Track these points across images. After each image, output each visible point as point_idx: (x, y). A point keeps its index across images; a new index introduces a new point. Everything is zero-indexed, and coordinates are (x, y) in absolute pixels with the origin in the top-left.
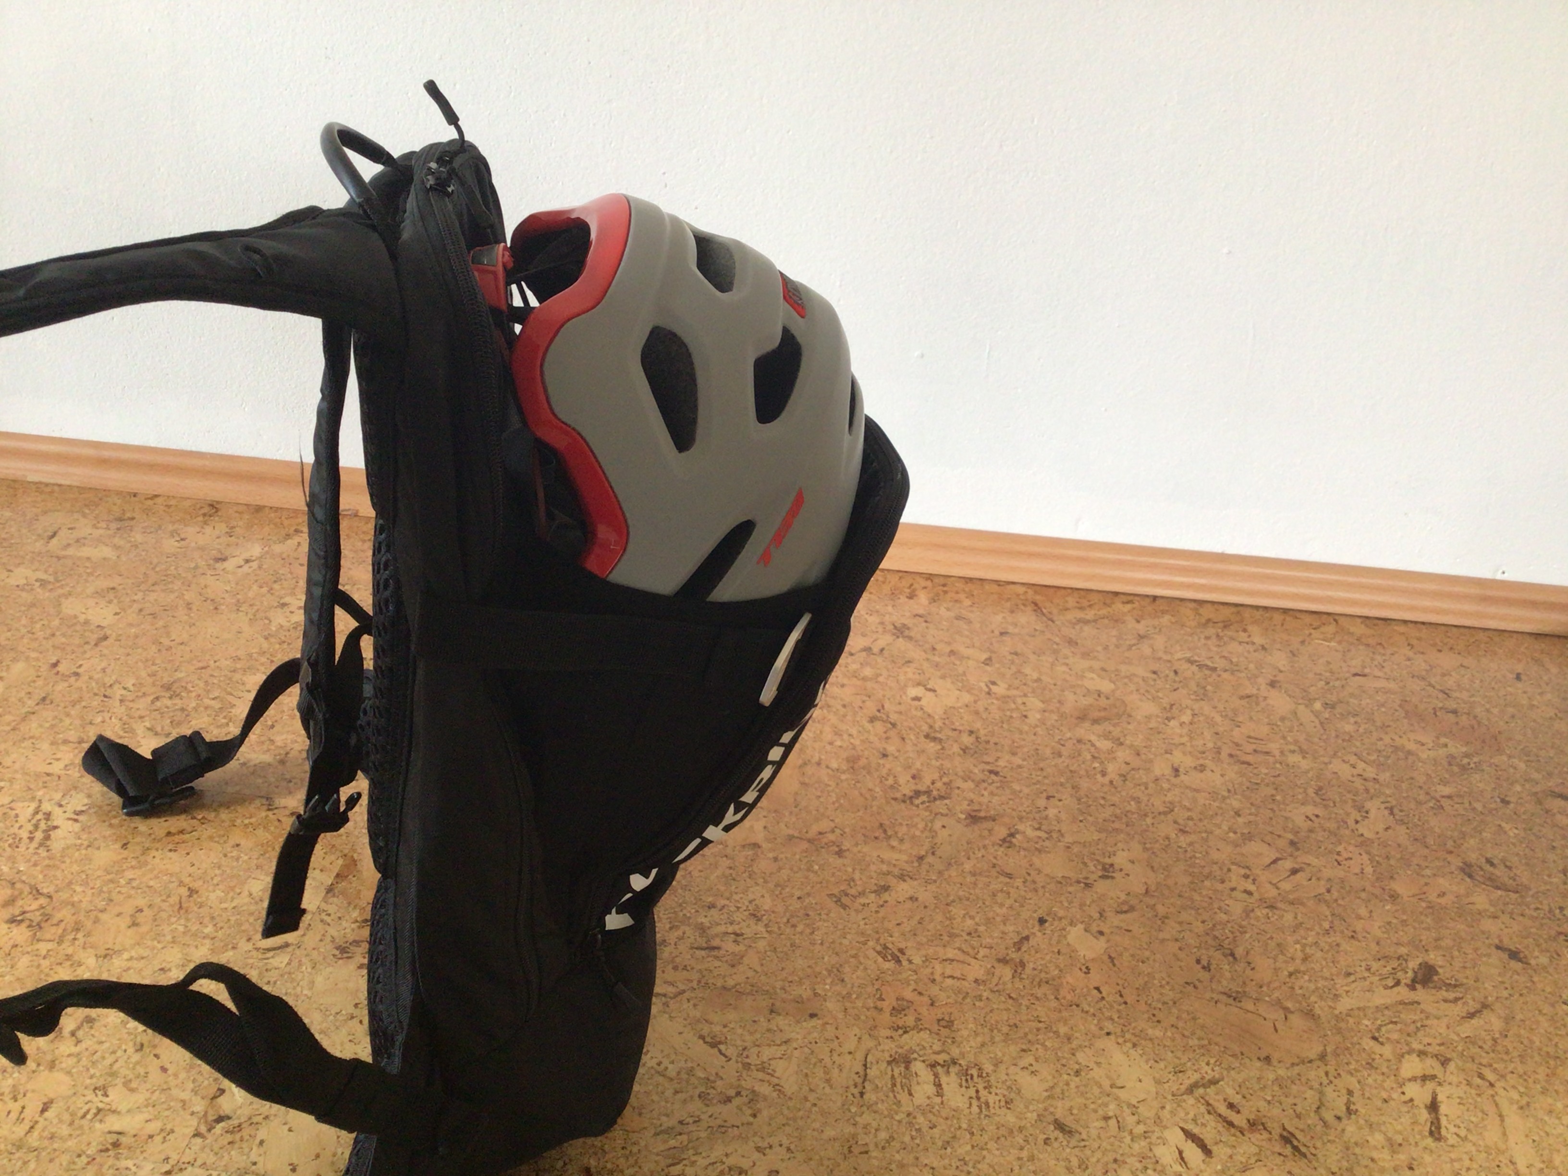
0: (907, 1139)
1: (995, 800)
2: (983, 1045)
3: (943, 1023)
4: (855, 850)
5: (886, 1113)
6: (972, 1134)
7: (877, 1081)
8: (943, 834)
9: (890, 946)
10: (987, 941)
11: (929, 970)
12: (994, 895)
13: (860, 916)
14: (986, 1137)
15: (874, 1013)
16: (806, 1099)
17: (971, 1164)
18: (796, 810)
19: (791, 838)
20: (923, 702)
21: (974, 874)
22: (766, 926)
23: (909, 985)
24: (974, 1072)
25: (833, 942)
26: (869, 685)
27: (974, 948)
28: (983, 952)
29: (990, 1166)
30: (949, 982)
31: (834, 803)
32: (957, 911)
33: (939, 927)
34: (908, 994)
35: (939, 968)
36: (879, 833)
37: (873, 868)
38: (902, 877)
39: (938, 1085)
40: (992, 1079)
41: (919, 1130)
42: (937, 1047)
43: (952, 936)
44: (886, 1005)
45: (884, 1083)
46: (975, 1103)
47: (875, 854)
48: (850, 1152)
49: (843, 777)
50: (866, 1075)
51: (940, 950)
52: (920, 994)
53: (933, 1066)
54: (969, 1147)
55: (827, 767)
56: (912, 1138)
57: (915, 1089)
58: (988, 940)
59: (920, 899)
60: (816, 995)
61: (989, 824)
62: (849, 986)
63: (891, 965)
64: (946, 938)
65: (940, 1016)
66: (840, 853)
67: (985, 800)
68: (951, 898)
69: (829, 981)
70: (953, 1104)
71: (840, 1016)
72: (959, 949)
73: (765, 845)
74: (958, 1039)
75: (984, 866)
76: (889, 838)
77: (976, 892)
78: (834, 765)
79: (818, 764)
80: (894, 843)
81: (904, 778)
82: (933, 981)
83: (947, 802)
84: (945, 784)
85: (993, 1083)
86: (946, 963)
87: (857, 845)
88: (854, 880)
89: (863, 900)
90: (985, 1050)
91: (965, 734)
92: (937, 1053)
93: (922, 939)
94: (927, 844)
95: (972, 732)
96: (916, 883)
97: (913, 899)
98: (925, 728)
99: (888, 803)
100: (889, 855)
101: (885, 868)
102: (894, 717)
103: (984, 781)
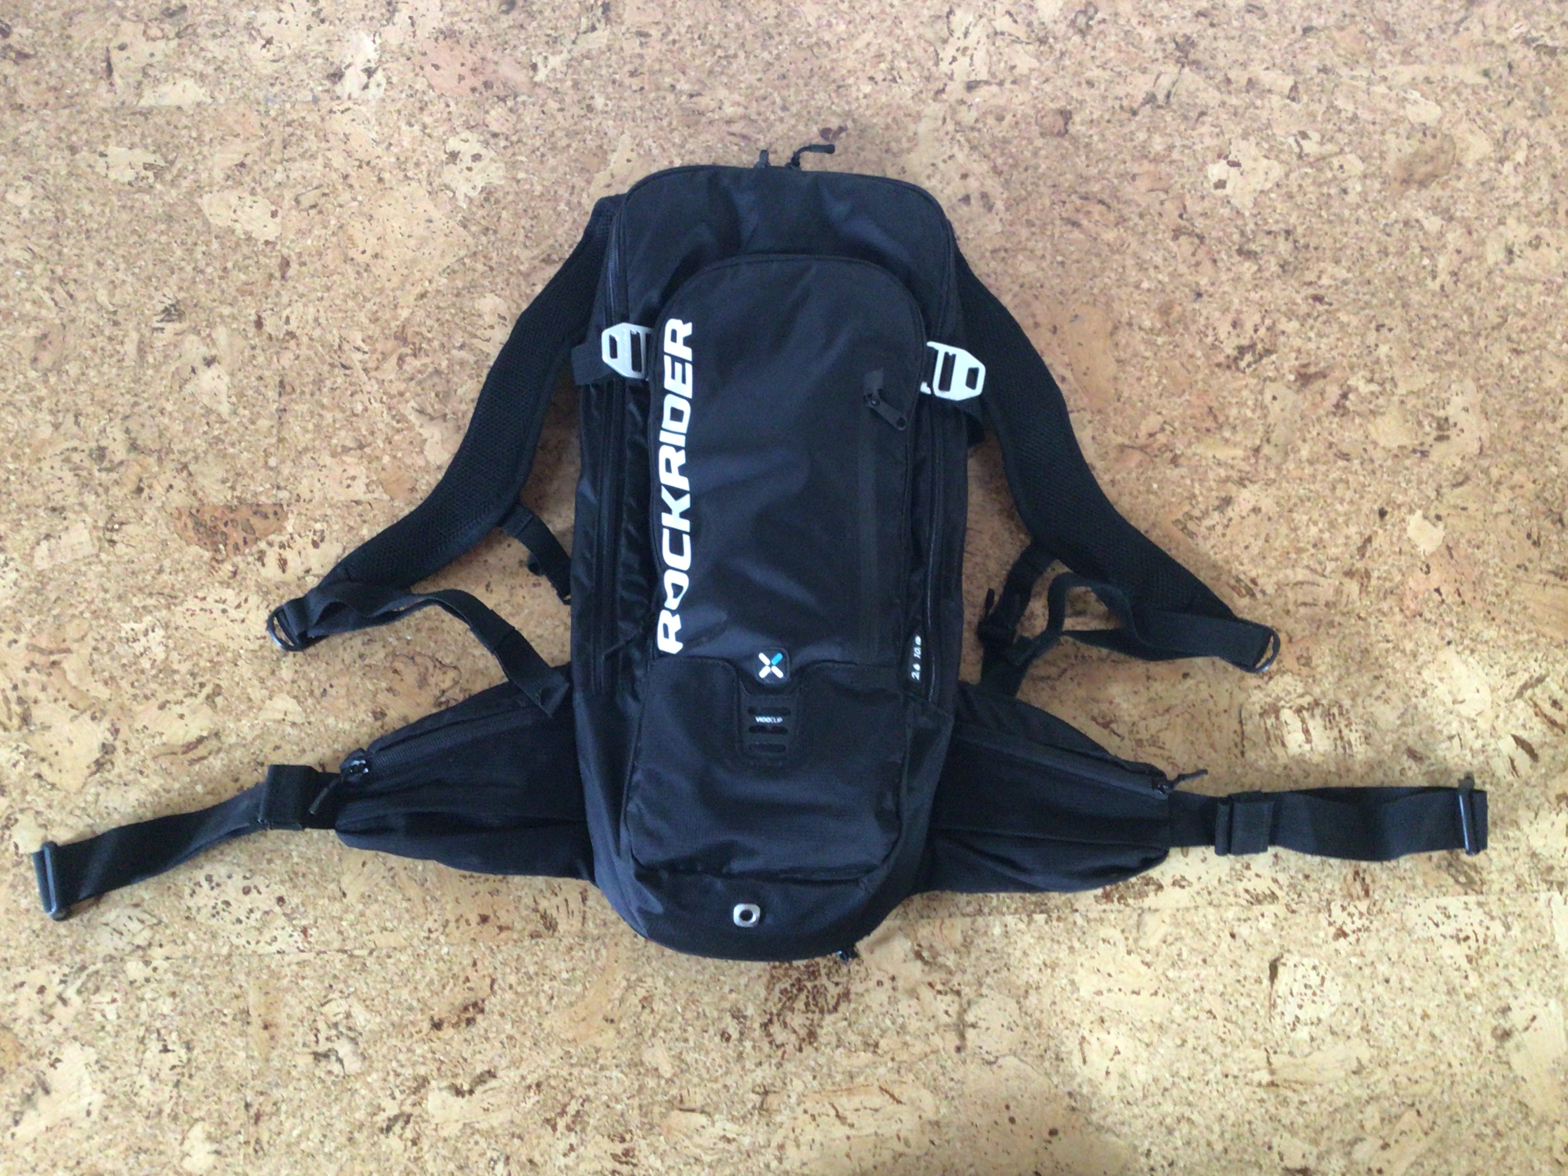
1: (1324, 343)
2: (1340, 679)
3: (1303, 661)
4: (1189, 452)
5: (1266, 768)
6: (1340, 776)
7: (1253, 738)
8: (1275, 408)
9: (1242, 577)
10: (1333, 551)
11: (1283, 600)
12: (1334, 488)
13: (1210, 544)
18: (1119, 405)
19: (1122, 448)
20: (1228, 190)
21: (1311, 463)
24: (1335, 710)
26: (1164, 168)
27: (1320, 563)
28: (1330, 566)
30: (1302, 610)
31: (1156, 385)
32: (1300, 518)
33: (1286, 543)
35: (1291, 595)
36: (1210, 423)
37: (1211, 475)
38: (1241, 482)
39: (1306, 732)
40: (1352, 715)
42: (1300, 690)
43: (1299, 551)
45: (1260, 738)
46: (1339, 743)
47: (1210, 455)
49: (1160, 341)
50: (1243, 733)
51: (1289, 572)
53: (1299, 711)
55: (1140, 328)
57: (1287, 739)
58: (1334, 550)
59: (1264, 510)
61: (1320, 383)
63: (1246, 601)
64: (1293, 556)
65: (1298, 653)
66: (1175, 461)
67: (1312, 346)
68: (1292, 501)
70: (1321, 749)
71: (1210, 671)
72: (1308, 567)
73: (1099, 464)
74: (1318, 677)
75: (1321, 448)
76: (1220, 427)
77: (1317, 487)
78: (1147, 324)
79: (1130, 324)
80: (1227, 434)
81: (1224, 329)
82: (1288, 612)
83: (1274, 357)
84: (1268, 329)
85: (1353, 719)
86: (1298, 588)
87: (1190, 444)
88: (1194, 496)
89: (1207, 522)
90: (1342, 684)
91: (1281, 239)
92: (1302, 696)
93: (1271, 562)
94: (1261, 429)
95: (1288, 233)
96: (1255, 488)
97: (1256, 510)
98: (1236, 237)
99: (1212, 373)
100: (1224, 453)
101: (1222, 472)
102: (1200, 224)
103: (1309, 315)
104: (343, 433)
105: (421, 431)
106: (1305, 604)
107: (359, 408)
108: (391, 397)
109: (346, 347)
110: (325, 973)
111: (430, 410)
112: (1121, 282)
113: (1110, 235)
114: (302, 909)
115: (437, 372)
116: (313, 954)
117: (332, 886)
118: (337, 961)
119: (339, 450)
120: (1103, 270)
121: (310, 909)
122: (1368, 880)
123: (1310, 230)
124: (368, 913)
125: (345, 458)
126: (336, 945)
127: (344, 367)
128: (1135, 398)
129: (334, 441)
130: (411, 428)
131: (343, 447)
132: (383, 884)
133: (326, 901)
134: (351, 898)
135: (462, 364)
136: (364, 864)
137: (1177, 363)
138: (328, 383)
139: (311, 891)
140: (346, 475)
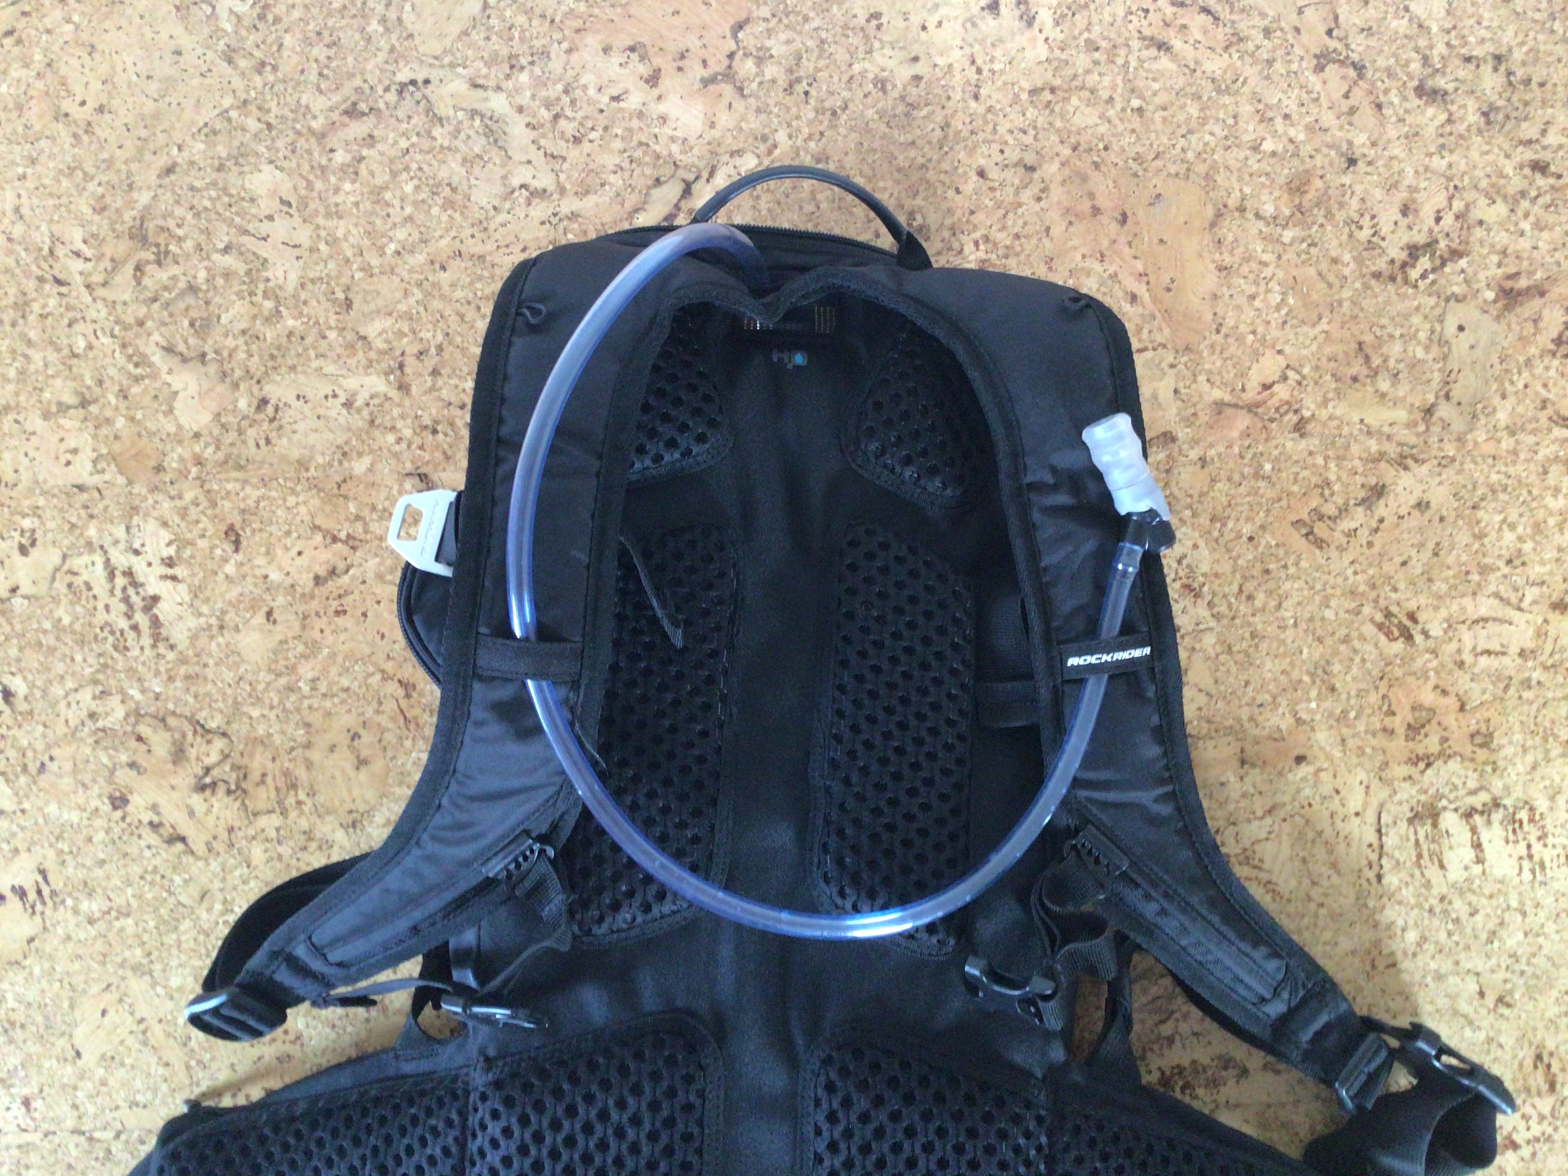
0: (1442, 936)
1: (1545, 240)
2: (1534, 768)
3: (1478, 740)
4: (1324, 414)
5: (1413, 901)
6: (1524, 914)
7: (1397, 854)
8: (1461, 344)
9: (1394, 609)
10: (1537, 571)
11: (1453, 646)
13: (1347, 558)
14: (1542, 915)
15: (1381, 741)
16: (1309, 899)
17: (1524, 960)
18: (1219, 338)
19: (1220, 407)
21: (1512, 431)
22: (1211, 605)
23: (1427, 678)
24: (1523, 815)
25: (1311, 619)
27: (1516, 589)
28: (1532, 593)
29: (1549, 958)
30: (1484, 661)
31: (1278, 308)
32: (1489, 518)
33: (1464, 558)
34: (1428, 697)
35: (1467, 637)
36: (1358, 368)
37: (1355, 449)
38: (1402, 462)
39: (1478, 846)
40: (1548, 822)
41: (1457, 921)
42: (1472, 784)
43: (1485, 570)
44: (1398, 723)
45: (1407, 855)
46: (1526, 864)
47: (1356, 419)
48: (1373, 966)
49: (1288, 235)
50: (1382, 847)
51: (1468, 603)
52: (1444, 692)
53: (1468, 815)
54: (1520, 936)
55: (1258, 216)
56: (1450, 934)
57: (1449, 857)
58: (1538, 569)
59: (1434, 505)
60: (1299, 721)
61: (1533, 305)
62: (1344, 696)
63: (1399, 646)
64: (1475, 577)
65: (1473, 728)
66: (1300, 428)
67: (1524, 244)
68: (1479, 492)
69: (1313, 694)
70: (1498, 873)
71: (1337, 754)
72: (1497, 595)
73: (1183, 433)
74: (1501, 764)
75: (1527, 408)
76: (1374, 374)
77: (1517, 470)
78: (1269, 209)
79: (1242, 210)
80: (1384, 385)
81: (1389, 215)
82: (1461, 664)
83: (1463, 263)
84: (1457, 217)
85: (1550, 828)
86: (1478, 627)
87: (1325, 402)
88: (1328, 484)
89: (1347, 524)
90: (1537, 774)
91: (1487, 69)
92: (1473, 793)
93: (1440, 587)
94: (1437, 377)
95: (1498, 58)
96: (1424, 469)
97: (1422, 506)
98: (1415, 66)
99: (1366, 287)
100: (1378, 416)
101: (1373, 446)
102: (1359, 45)
103: (1523, 194)
104: (58, 382)
105: (169, 379)
106: (1488, 652)
107: (80, 345)
108: (126, 328)
109: (60, 251)
110: (57, 1161)
111: (181, 347)
112: (1230, 141)
113: (1215, 65)
114: (22, 1074)
115: (192, 289)
116: (40, 1135)
117: (61, 1043)
118: (71, 1146)
119: (54, 409)
120: (1203, 121)
121: (33, 1071)
122: (1555, 1068)
123: (1534, 55)
124: (111, 1081)
125: (62, 421)
126: (70, 1124)
127: (58, 282)
128: (1243, 328)
129: (47, 395)
130: (154, 376)
131: (59, 404)
132: (130, 1041)
133: (54, 1061)
134: (89, 1058)
135: (227, 275)
136: (104, 1013)
137: (1312, 271)
138: (36, 307)
139: (33, 1048)
140: (63, 447)
